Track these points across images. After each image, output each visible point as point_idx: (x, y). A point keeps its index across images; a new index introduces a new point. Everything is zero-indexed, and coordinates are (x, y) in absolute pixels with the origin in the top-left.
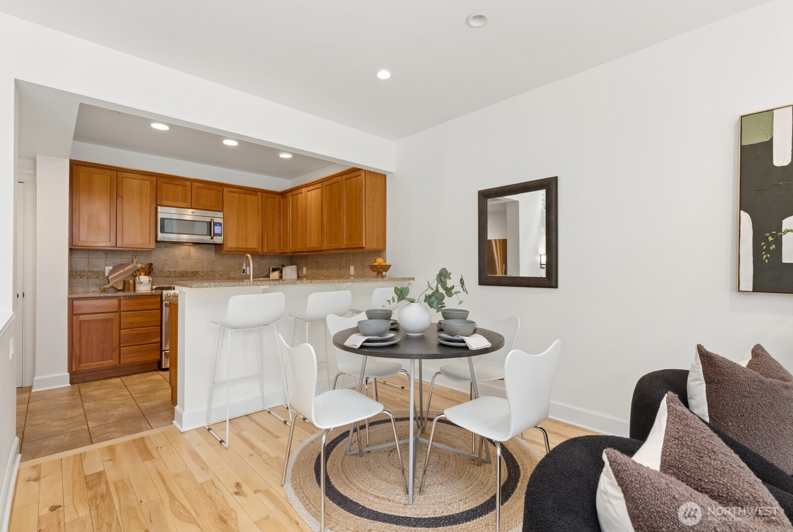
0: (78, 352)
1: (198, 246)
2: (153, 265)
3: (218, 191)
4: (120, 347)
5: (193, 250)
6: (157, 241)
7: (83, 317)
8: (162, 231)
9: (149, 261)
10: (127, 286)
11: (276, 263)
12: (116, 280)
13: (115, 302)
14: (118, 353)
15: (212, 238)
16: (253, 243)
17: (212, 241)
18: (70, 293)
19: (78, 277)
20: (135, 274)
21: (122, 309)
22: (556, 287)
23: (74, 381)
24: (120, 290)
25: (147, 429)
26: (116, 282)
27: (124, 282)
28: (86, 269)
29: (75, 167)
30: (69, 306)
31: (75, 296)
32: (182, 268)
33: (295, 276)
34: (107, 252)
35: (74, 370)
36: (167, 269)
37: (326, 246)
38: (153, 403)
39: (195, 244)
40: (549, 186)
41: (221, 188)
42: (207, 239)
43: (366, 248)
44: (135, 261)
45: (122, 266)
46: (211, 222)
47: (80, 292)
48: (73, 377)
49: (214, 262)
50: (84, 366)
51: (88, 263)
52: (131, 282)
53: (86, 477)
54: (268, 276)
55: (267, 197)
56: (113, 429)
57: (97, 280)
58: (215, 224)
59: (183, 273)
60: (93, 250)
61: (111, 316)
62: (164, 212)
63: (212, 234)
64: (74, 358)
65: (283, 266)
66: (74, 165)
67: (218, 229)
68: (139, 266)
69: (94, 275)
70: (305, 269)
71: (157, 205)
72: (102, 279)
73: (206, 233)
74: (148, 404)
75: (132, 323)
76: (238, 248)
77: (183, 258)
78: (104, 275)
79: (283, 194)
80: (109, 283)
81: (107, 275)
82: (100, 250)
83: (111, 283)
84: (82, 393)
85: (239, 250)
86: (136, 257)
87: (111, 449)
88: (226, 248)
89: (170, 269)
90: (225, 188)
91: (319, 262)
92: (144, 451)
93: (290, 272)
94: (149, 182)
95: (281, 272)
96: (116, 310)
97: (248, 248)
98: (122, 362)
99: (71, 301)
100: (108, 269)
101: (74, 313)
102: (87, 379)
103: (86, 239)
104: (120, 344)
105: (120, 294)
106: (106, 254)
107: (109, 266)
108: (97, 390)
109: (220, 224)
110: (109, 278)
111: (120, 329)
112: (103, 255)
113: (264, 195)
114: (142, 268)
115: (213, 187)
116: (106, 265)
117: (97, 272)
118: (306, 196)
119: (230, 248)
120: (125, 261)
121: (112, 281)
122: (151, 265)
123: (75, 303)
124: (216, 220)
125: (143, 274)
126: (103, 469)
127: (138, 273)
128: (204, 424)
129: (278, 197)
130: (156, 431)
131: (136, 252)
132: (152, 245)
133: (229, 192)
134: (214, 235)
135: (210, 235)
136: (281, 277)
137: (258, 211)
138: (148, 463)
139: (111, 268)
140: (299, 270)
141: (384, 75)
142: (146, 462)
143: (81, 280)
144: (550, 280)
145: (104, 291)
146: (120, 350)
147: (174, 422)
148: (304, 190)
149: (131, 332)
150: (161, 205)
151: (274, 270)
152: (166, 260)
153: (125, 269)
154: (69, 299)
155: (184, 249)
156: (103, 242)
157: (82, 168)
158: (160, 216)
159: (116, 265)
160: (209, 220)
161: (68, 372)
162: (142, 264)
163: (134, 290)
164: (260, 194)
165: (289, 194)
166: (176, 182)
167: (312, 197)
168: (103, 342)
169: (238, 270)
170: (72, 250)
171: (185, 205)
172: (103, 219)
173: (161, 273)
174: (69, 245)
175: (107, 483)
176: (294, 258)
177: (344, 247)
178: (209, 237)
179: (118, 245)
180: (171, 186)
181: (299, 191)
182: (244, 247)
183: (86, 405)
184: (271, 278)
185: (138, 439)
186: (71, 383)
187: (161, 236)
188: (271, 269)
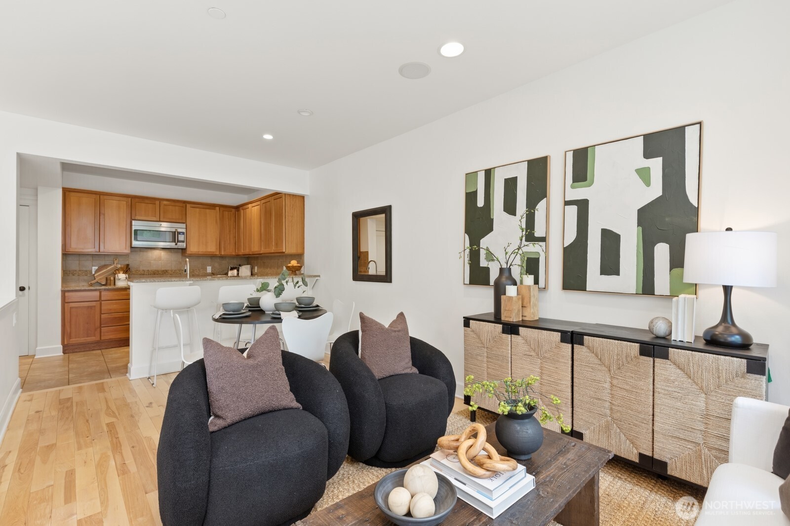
0: (69, 330)
1: (167, 250)
2: (130, 265)
3: (183, 207)
4: (101, 327)
5: (163, 254)
6: (131, 247)
7: (72, 305)
8: (136, 239)
9: (127, 263)
10: (109, 281)
11: (235, 262)
12: (100, 277)
13: (97, 293)
14: (99, 331)
15: (176, 244)
16: (212, 248)
17: (176, 247)
18: (62, 287)
19: (71, 275)
20: (116, 271)
21: (102, 299)
22: (391, 282)
23: (66, 352)
24: (104, 285)
25: (108, 378)
26: (100, 279)
27: (107, 279)
28: (77, 269)
29: (67, 193)
30: (62, 296)
31: (66, 289)
32: (154, 268)
33: (249, 273)
34: (93, 256)
35: (66, 343)
36: (141, 268)
37: (263, 251)
38: (118, 365)
39: (163, 249)
40: (386, 211)
41: (184, 205)
42: (173, 245)
43: (286, 253)
44: (116, 262)
45: (105, 266)
46: (175, 232)
47: (73, 286)
48: (66, 348)
49: (181, 263)
50: (74, 340)
51: (79, 264)
52: (112, 278)
53: (60, 400)
54: (227, 274)
55: (223, 211)
56: (85, 378)
57: (85, 277)
58: (179, 233)
61: (93, 304)
62: (137, 225)
63: (176, 241)
64: (65, 333)
65: (240, 266)
66: (66, 192)
67: (181, 238)
68: (119, 266)
69: (84, 273)
70: (256, 268)
71: (132, 219)
72: (90, 276)
73: (171, 241)
74: (114, 365)
75: (110, 310)
77: (155, 260)
78: (91, 273)
79: (237, 208)
80: (95, 279)
81: (93, 273)
83: (97, 279)
84: (70, 359)
85: (200, 253)
86: (116, 260)
87: (80, 388)
88: (188, 252)
89: (144, 269)
90: (187, 205)
91: (265, 262)
92: (101, 388)
93: (245, 270)
94: (125, 202)
95: (238, 271)
96: (98, 299)
97: (208, 252)
98: (102, 339)
99: (64, 292)
100: (94, 269)
101: (66, 301)
102: (76, 350)
103: (75, 246)
104: (101, 325)
105: (103, 287)
107: (95, 266)
108: (81, 357)
109: (183, 233)
110: (95, 275)
111: (101, 313)
112: (90, 258)
113: (221, 209)
114: (121, 268)
115: (177, 204)
116: (93, 266)
117: (86, 271)
118: (251, 210)
119: (192, 252)
120: (108, 263)
121: (97, 277)
122: (128, 265)
123: (67, 294)
124: (179, 230)
125: (122, 272)
126: (71, 396)
127: (117, 272)
128: (148, 376)
129: (233, 210)
130: (113, 379)
131: (117, 256)
132: (128, 251)
133: (191, 207)
134: (178, 242)
135: (175, 242)
136: (238, 274)
137: (216, 222)
138: (101, 395)
139: (97, 268)
140: (252, 269)
141: (268, 137)
142: (100, 394)
143: (74, 277)
144: (387, 278)
145: (91, 285)
146: (101, 329)
147: (127, 374)
148: (250, 206)
149: (110, 316)
150: (135, 220)
151: (232, 269)
152: (141, 262)
153: (108, 269)
154: (62, 291)
155: (156, 253)
156: (90, 249)
157: (72, 194)
158: (134, 228)
159: (100, 265)
160: (174, 230)
161: (62, 345)
162: (121, 265)
163: (115, 284)
164: (218, 208)
165: (241, 208)
166: (147, 201)
167: (254, 211)
168: (88, 323)
169: (202, 269)
170: (66, 255)
171: (154, 219)
172: (89, 232)
173: (137, 272)
174: (63, 250)
175: (72, 402)
176: (250, 259)
177: (273, 251)
178: (174, 244)
179: (102, 250)
180: (143, 205)
181: (247, 206)
183: (70, 366)
184: (229, 275)
185: (100, 383)
186: (64, 352)
187: (135, 243)
188: (230, 268)
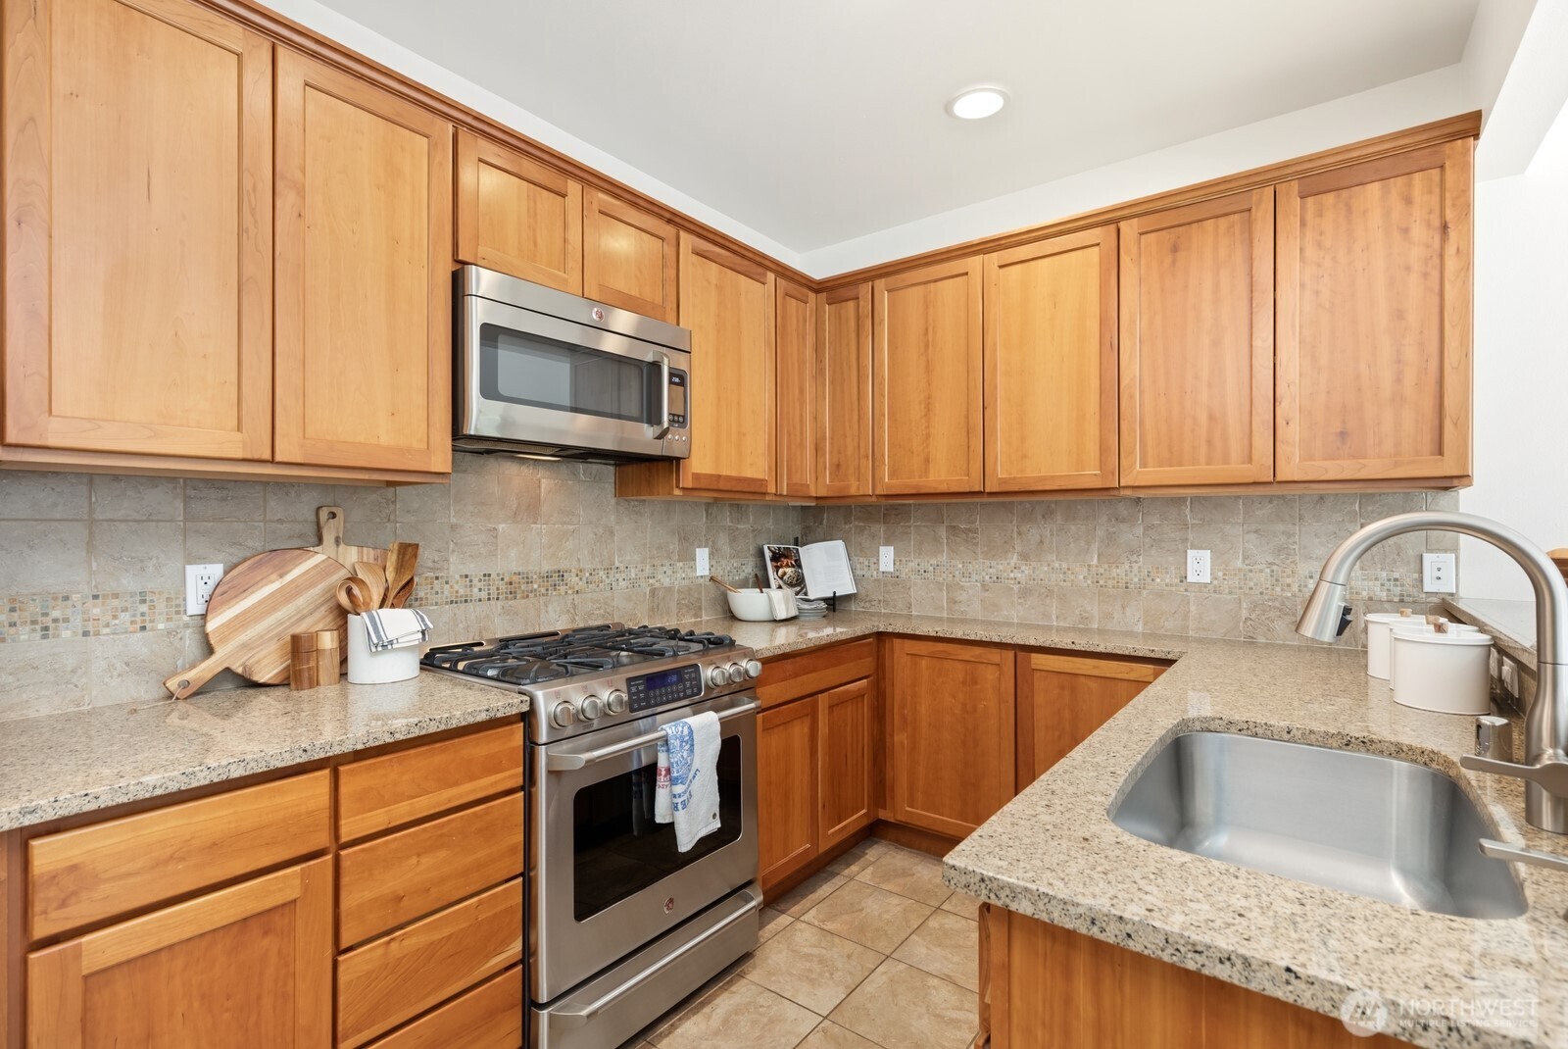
5: (547, 485)
6: (457, 440)
7: (102, 948)
8: (489, 389)
9: (387, 534)
10: (303, 661)
11: (771, 531)
12: (244, 637)
15: (662, 436)
17: (657, 448)
26: (248, 647)
27: (291, 645)
28: (79, 581)
34: (191, 487)
36: (456, 565)
44: (329, 535)
45: (271, 560)
49: (613, 533)
55: (787, 295)
58: (670, 376)
59: (515, 579)
60: (116, 476)
63: (665, 417)
68: (351, 556)
69: (125, 617)
71: (459, 262)
72: (169, 633)
73: (637, 414)
75: (400, 897)
76: (719, 477)
77: (514, 518)
78: (180, 609)
80: (210, 651)
81: (195, 609)
82: (155, 479)
83: (222, 652)
85: (722, 485)
86: (333, 515)
88: (685, 479)
91: (972, 530)
97: (736, 479)
100: (201, 577)
106: (187, 500)
107: (204, 560)
109: (682, 378)
110: (210, 627)
111: (339, 951)
112: (171, 505)
114: (364, 566)
116: (188, 559)
117: (141, 597)
120: (283, 535)
121: (224, 640)
122: (409, 551)
123: (46, 854)
124: (670, 360)
129: (812, 298)
131: (337, 489)
132: (440, 458)
134: (668, 424)
137: (768, 342)
139: (215, 572)
143: (46, 645)
152: (453, 528)
153: (289, 577)
155: (519, 480)
158: (479, 314)
159: (241, 554)
160: (649, 355)
169: (679, 561)
178: (648, 432)
179: (284, 450)
182: (734, 474)
187: (482, 415)
188: (768, 555)
